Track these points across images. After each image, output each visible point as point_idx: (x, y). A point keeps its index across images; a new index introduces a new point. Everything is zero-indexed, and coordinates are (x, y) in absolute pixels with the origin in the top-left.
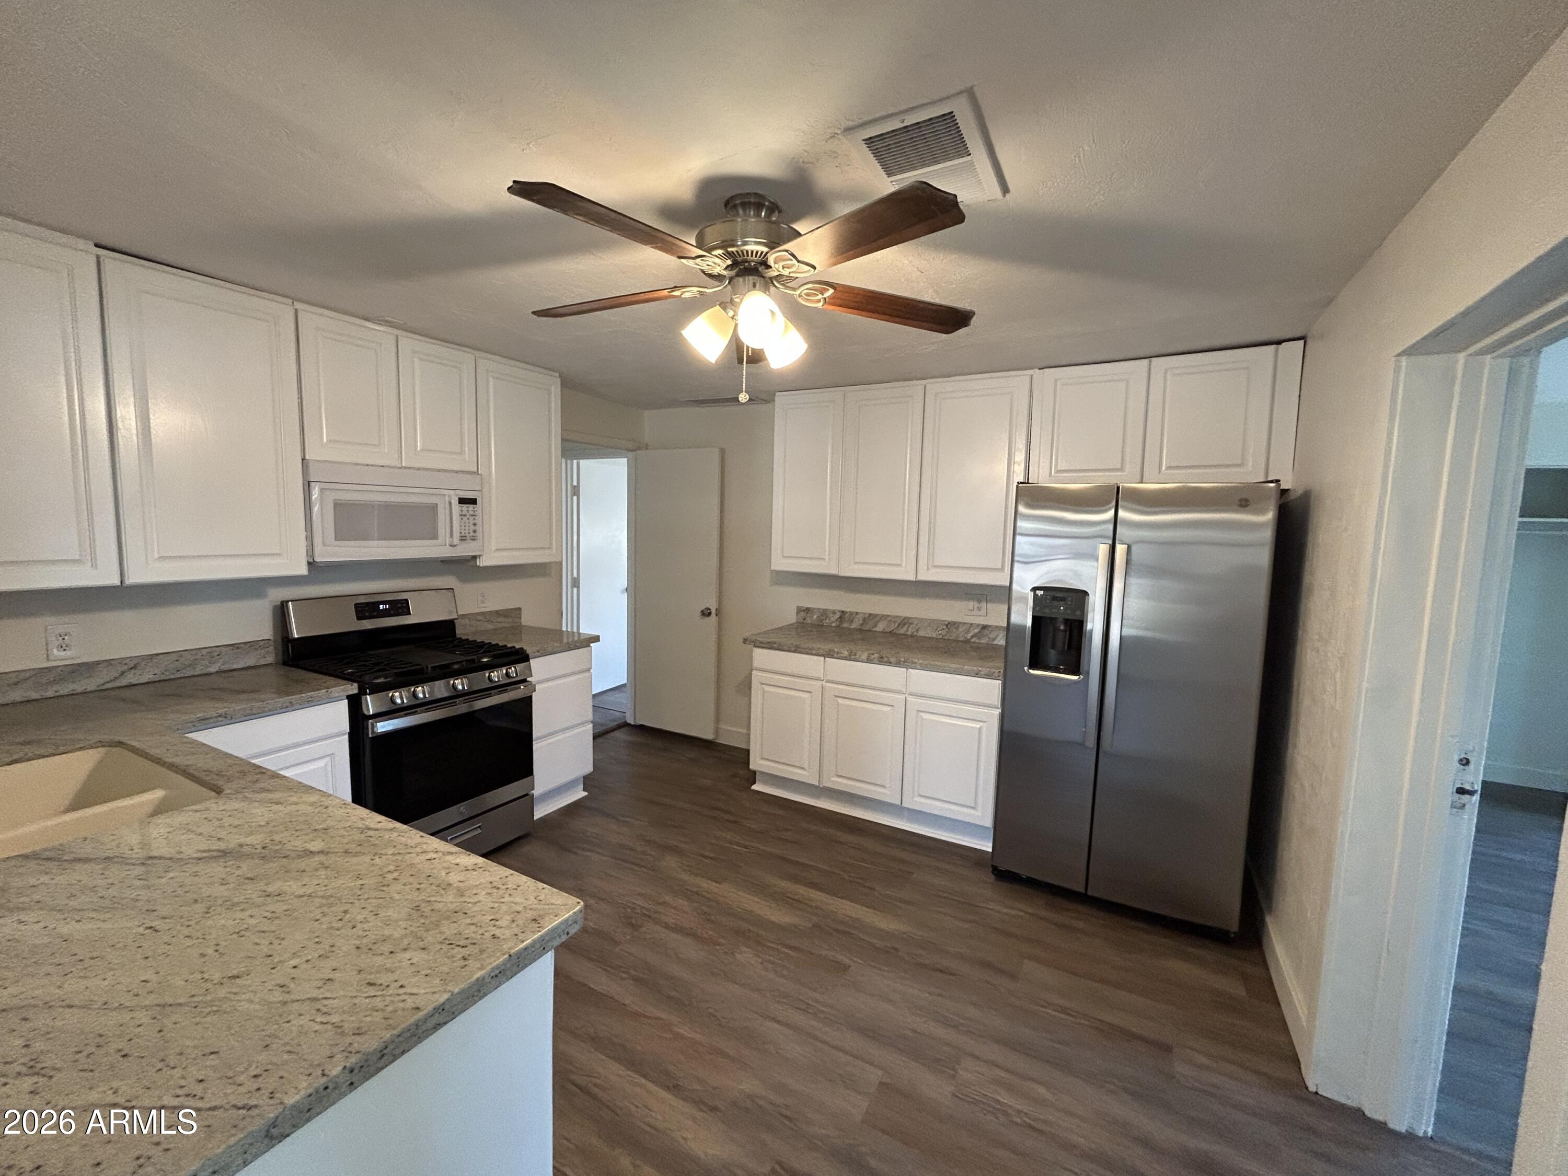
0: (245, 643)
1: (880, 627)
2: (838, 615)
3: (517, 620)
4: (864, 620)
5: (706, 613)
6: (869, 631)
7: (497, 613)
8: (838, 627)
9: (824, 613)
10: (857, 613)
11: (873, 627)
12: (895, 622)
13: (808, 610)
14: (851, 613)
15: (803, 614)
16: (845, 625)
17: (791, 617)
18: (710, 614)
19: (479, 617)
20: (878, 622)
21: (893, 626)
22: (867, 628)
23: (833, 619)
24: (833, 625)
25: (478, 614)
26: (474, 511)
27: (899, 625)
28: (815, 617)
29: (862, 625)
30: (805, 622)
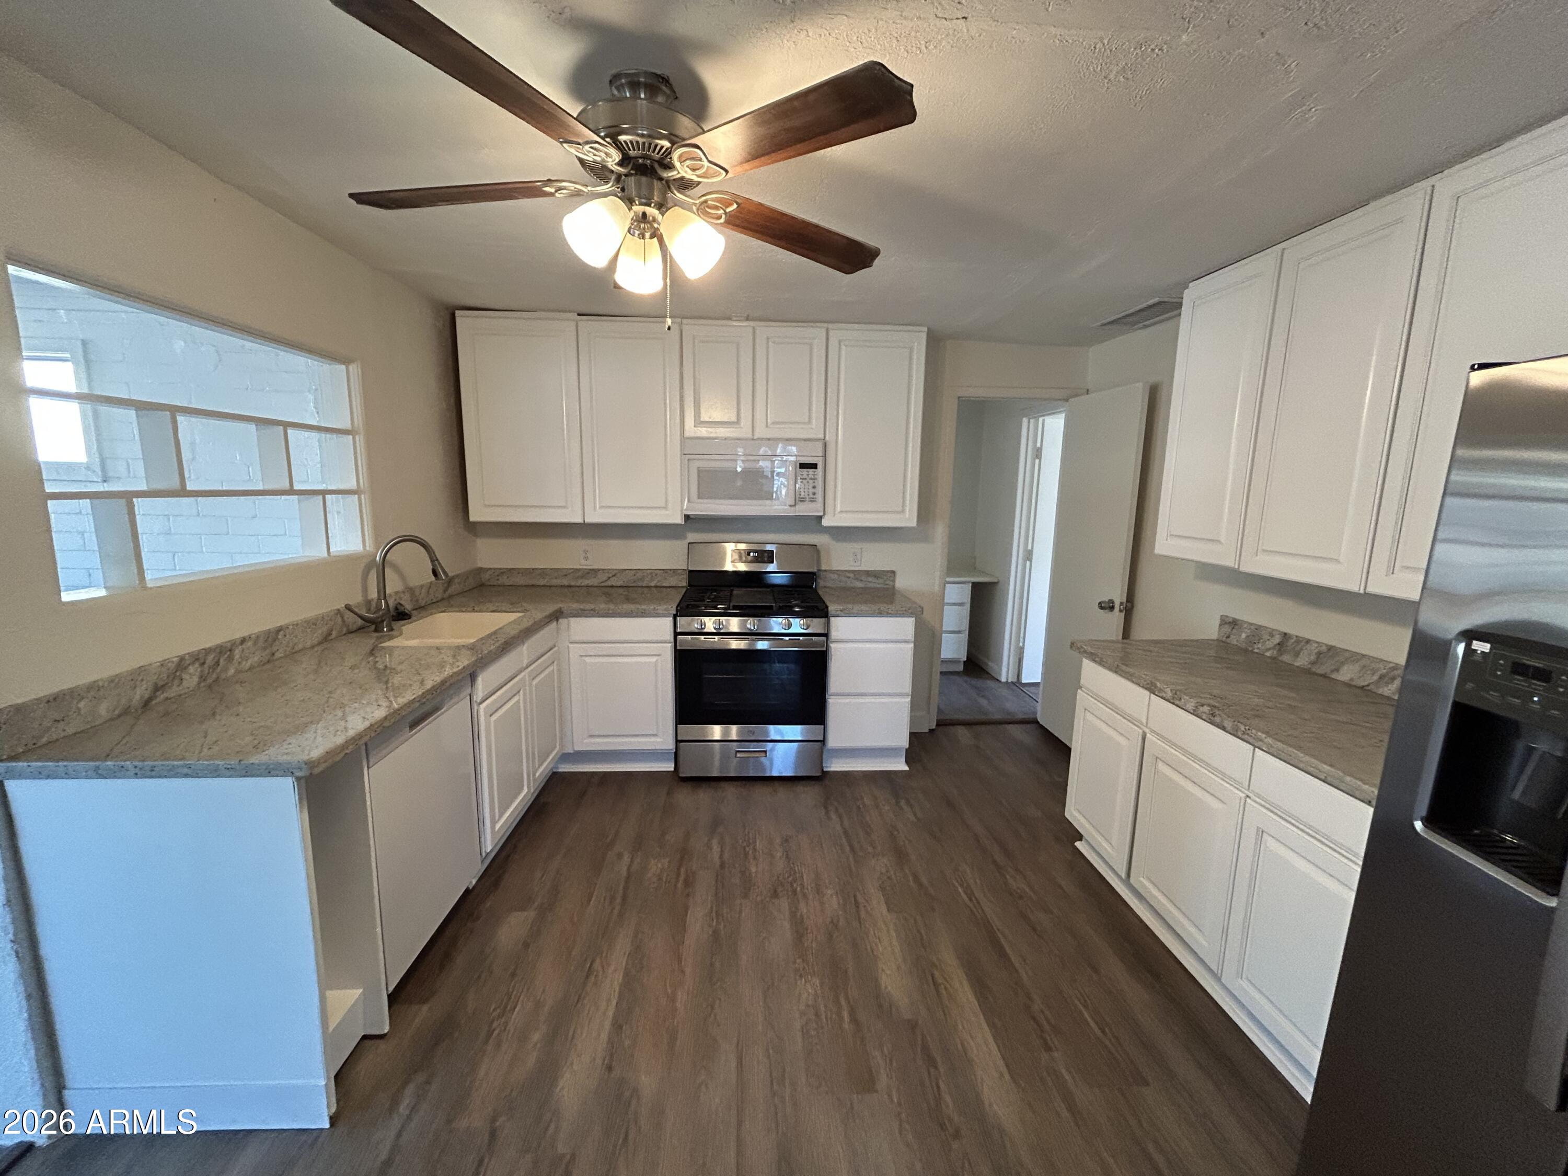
0: (670, 570)
1: (1346, 674)
2: (1277, 639)
3: (891, 583)
4: (1319, 654)
5: (1108, 606)
6: (1324, 676)
7: (868, 573)
8: (1273, 658)
9: (1257, 631)
10: (1308, 641)
11: (1332, 671)
12: (1374, 672)
13: (1234, 623)
14: (1299, 640)
15: (1227, 629)
16: (1286, 658)
17: (1212, 631)
18: (1112, 608)
19: (848, 575)
20: (1343, 664)
21: (1368, 679)
22: (1321, 670)
23: (1270, 644)
24: (1268, 654)
25: (849, 571)
26: (814, 475)
27: (1381, 677)
28: (1244, 636)
29: (1313, 663)
30: (1228, 640)
